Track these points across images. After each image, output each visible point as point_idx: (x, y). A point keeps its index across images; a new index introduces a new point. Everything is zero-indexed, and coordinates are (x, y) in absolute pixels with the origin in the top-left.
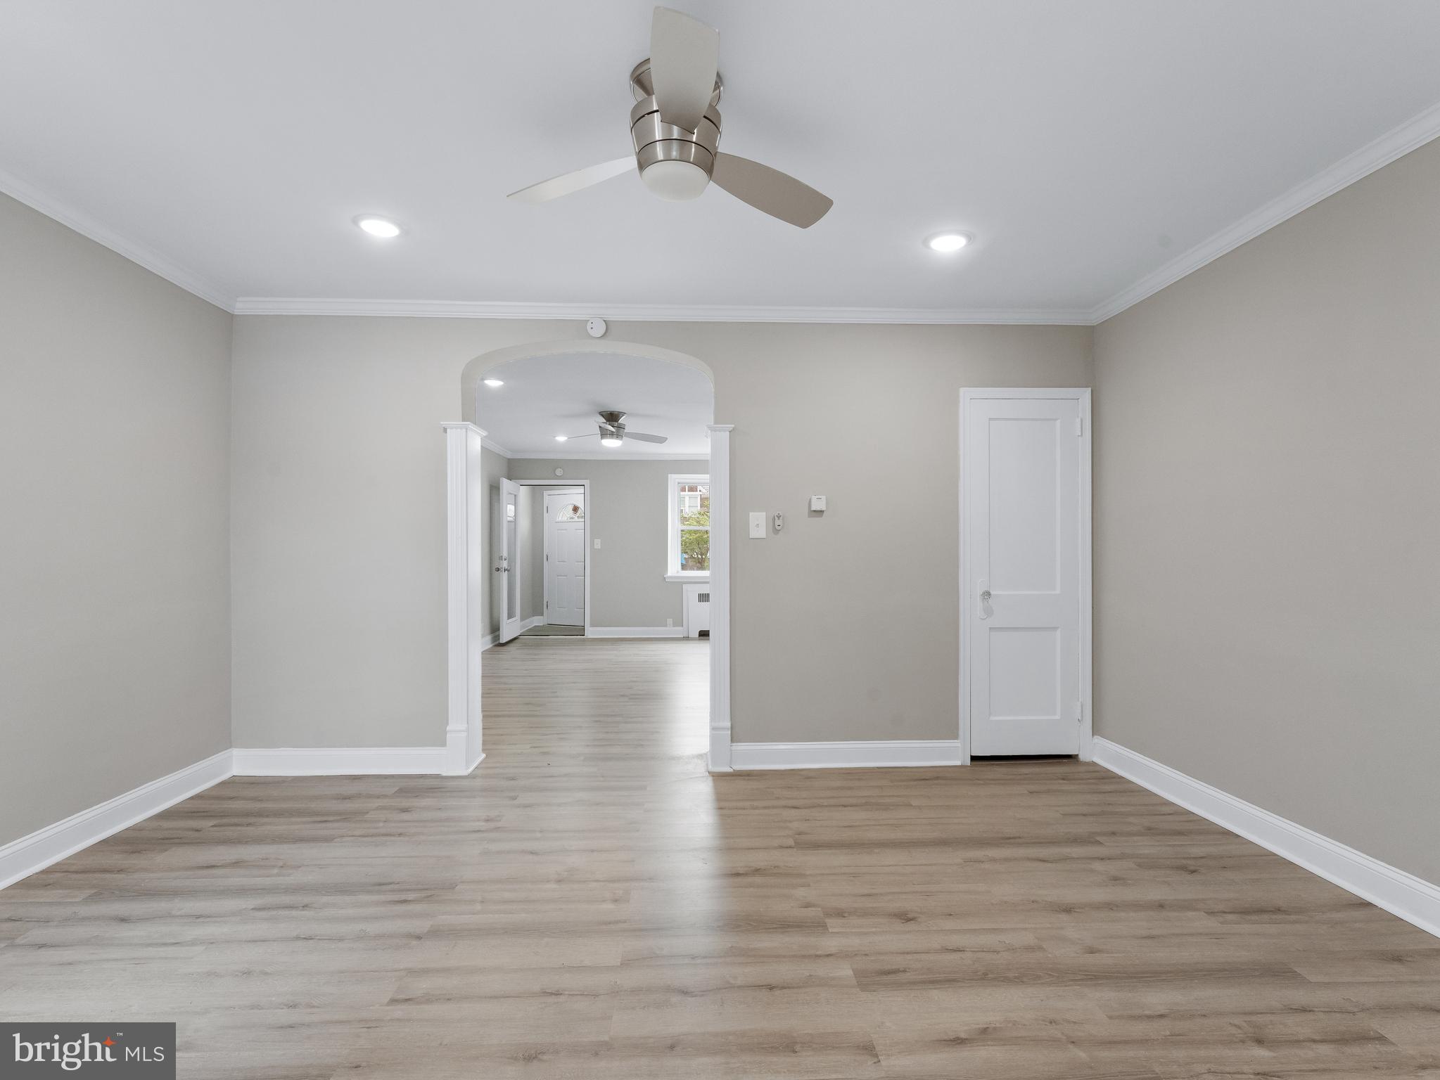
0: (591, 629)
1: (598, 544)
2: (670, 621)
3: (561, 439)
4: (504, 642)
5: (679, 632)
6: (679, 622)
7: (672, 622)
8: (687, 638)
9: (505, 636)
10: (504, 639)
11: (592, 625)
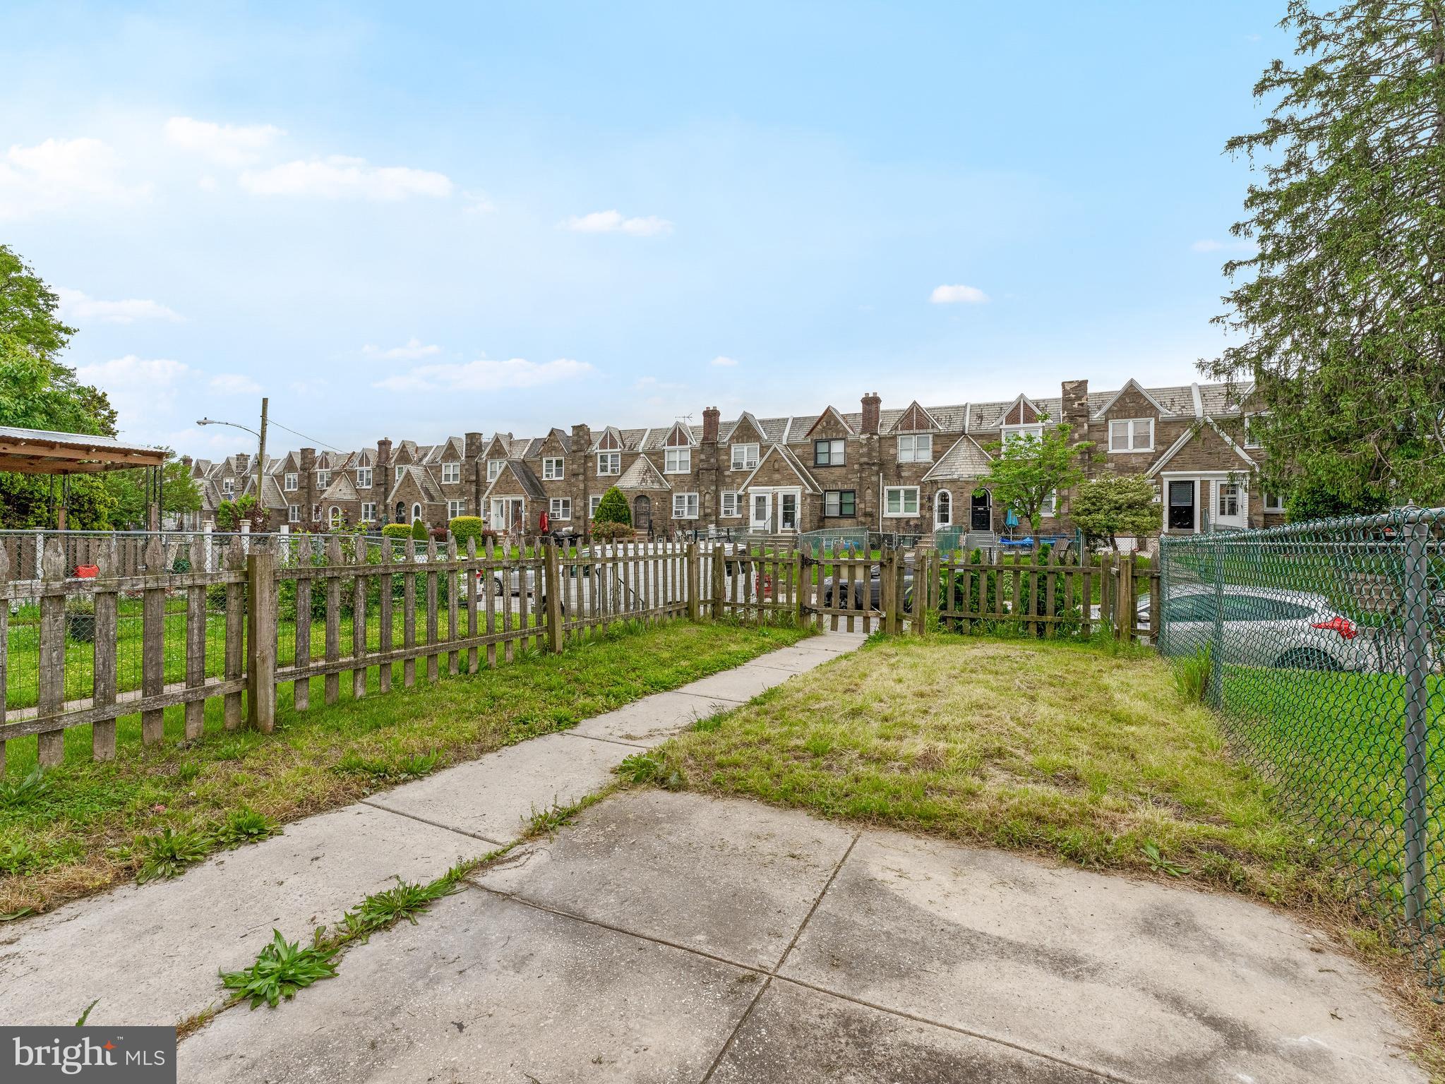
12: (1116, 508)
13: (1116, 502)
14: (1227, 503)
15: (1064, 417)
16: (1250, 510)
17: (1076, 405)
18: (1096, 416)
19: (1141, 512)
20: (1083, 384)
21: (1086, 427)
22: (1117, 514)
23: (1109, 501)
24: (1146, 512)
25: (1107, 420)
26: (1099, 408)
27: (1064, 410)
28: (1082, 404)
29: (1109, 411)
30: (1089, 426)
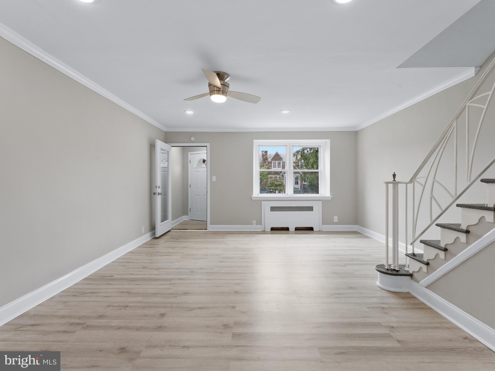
0: (210, 226)
1: (214, 179)
2: (254, 222)
3: (190, 112)
4: (158, 236)
5: (259, 228)
6: (259, 222)
7: (255, 223)
8: (264, 232)
9: (159, 233)
10: (158, 235)
11: (211, 224)
12: (276, 186)
13: (276, 184)
14: (296, 182)
15: (262, 160)
16: (301, 184)
17: (265, 157)
18: (269, 160)
19: (281, 186)
20: (266, 152)
21: (267, 162)
22: (277, 187)
23: (275, 184)
24: (282, 186)
25: (272, 161)
26: (270, 158)
27: (262, 158)
28: (266, 157)
29: (272, 159)
30: (268, 162)
